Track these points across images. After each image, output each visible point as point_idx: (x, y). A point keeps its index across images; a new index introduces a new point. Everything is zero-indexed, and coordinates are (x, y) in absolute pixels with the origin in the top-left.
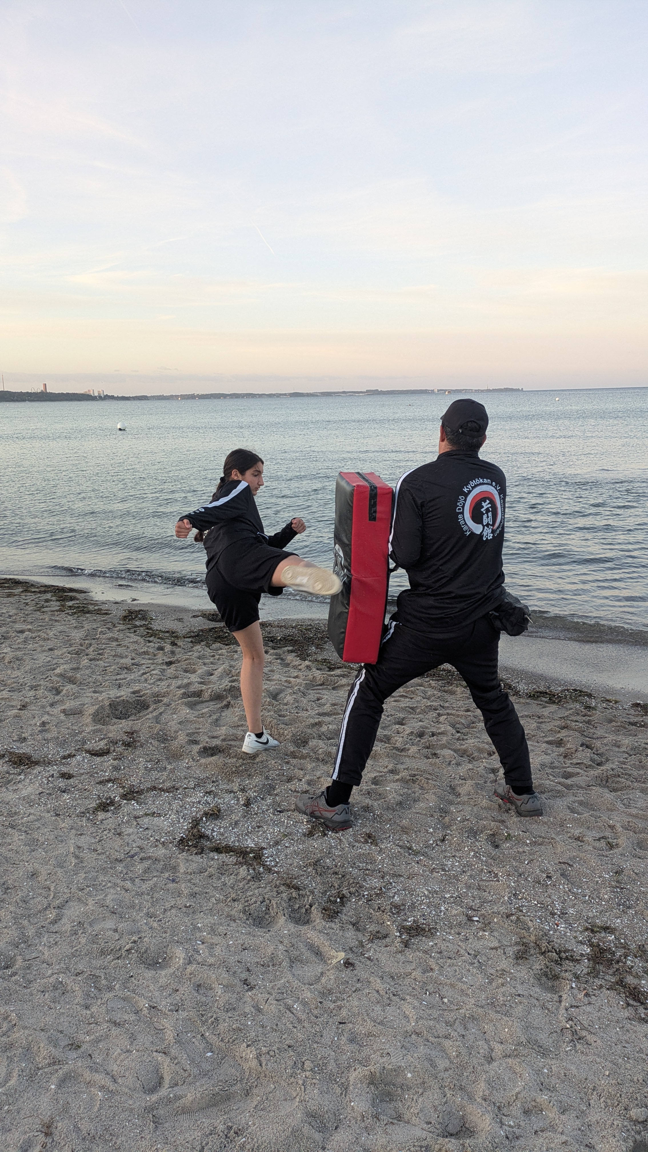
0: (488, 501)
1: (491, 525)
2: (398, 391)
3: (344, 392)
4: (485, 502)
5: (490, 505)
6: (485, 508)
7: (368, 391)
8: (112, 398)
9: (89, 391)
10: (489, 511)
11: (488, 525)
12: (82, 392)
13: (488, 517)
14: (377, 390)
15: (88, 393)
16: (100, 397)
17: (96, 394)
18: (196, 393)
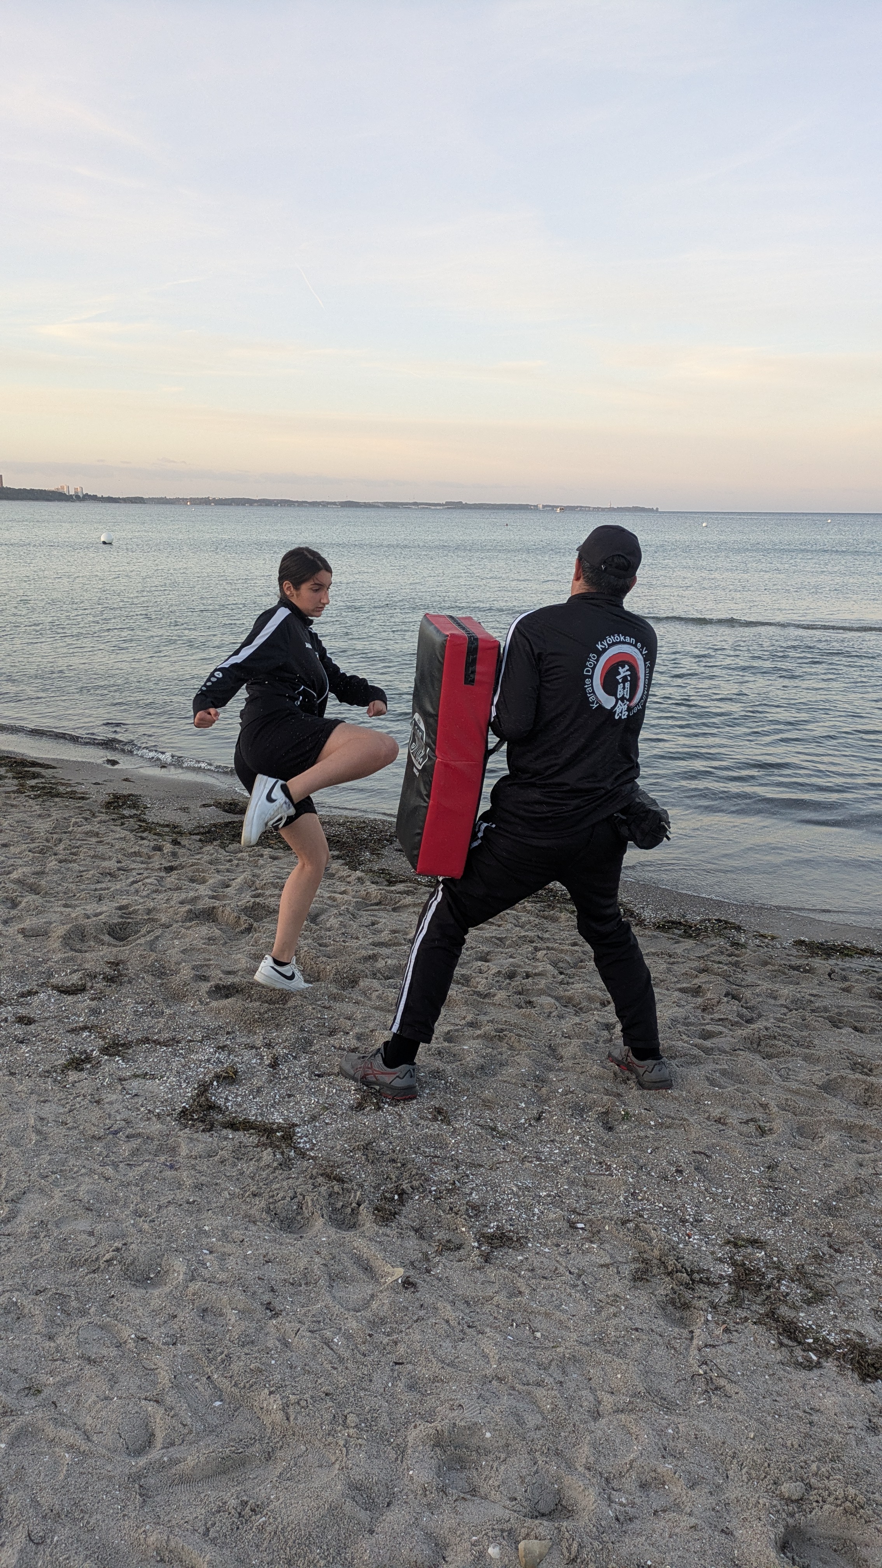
0: (627, 667)
1: (627, 700)
2: (488, 505)
3: (415, 504)
4: (623, 667)
5: (629, 673)
6: (622, 675)
7: (448, 503)
8: (94, 498)
9: (62, 487)
10: (627, 681)
11: (623, 699)
12: (52, 489)
13: (624, 688)
14: (461, 503)
15: (61, 491)
16: (78, 497)
17: (72, 493)
18: (212, 497)
